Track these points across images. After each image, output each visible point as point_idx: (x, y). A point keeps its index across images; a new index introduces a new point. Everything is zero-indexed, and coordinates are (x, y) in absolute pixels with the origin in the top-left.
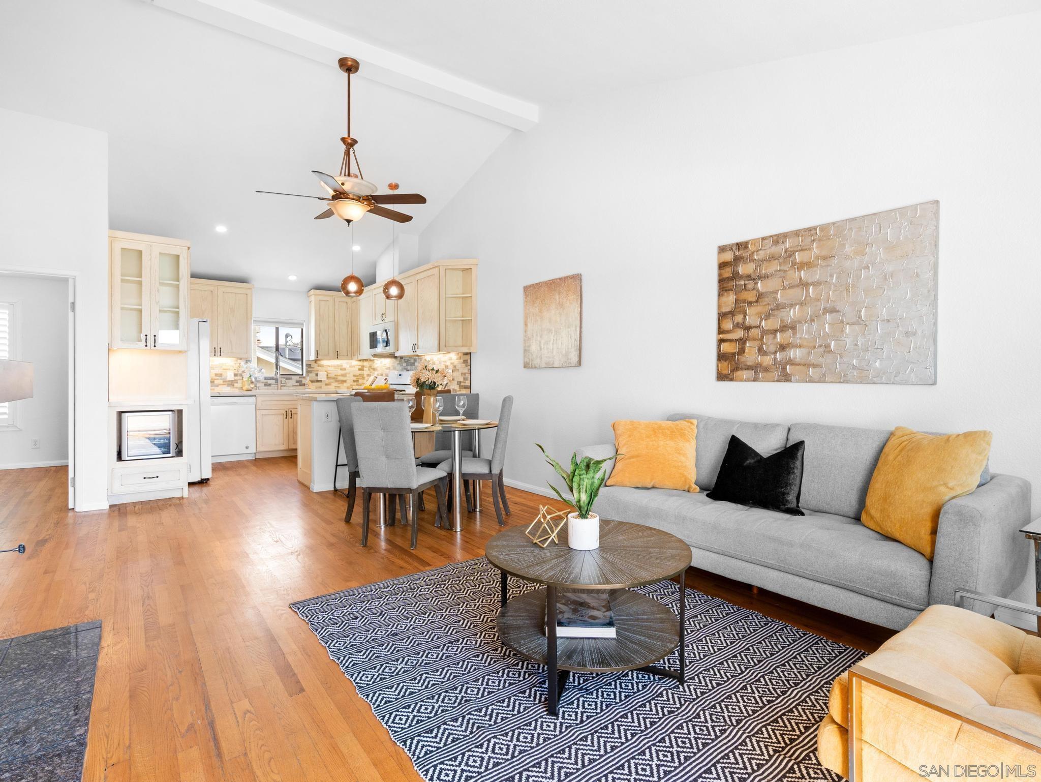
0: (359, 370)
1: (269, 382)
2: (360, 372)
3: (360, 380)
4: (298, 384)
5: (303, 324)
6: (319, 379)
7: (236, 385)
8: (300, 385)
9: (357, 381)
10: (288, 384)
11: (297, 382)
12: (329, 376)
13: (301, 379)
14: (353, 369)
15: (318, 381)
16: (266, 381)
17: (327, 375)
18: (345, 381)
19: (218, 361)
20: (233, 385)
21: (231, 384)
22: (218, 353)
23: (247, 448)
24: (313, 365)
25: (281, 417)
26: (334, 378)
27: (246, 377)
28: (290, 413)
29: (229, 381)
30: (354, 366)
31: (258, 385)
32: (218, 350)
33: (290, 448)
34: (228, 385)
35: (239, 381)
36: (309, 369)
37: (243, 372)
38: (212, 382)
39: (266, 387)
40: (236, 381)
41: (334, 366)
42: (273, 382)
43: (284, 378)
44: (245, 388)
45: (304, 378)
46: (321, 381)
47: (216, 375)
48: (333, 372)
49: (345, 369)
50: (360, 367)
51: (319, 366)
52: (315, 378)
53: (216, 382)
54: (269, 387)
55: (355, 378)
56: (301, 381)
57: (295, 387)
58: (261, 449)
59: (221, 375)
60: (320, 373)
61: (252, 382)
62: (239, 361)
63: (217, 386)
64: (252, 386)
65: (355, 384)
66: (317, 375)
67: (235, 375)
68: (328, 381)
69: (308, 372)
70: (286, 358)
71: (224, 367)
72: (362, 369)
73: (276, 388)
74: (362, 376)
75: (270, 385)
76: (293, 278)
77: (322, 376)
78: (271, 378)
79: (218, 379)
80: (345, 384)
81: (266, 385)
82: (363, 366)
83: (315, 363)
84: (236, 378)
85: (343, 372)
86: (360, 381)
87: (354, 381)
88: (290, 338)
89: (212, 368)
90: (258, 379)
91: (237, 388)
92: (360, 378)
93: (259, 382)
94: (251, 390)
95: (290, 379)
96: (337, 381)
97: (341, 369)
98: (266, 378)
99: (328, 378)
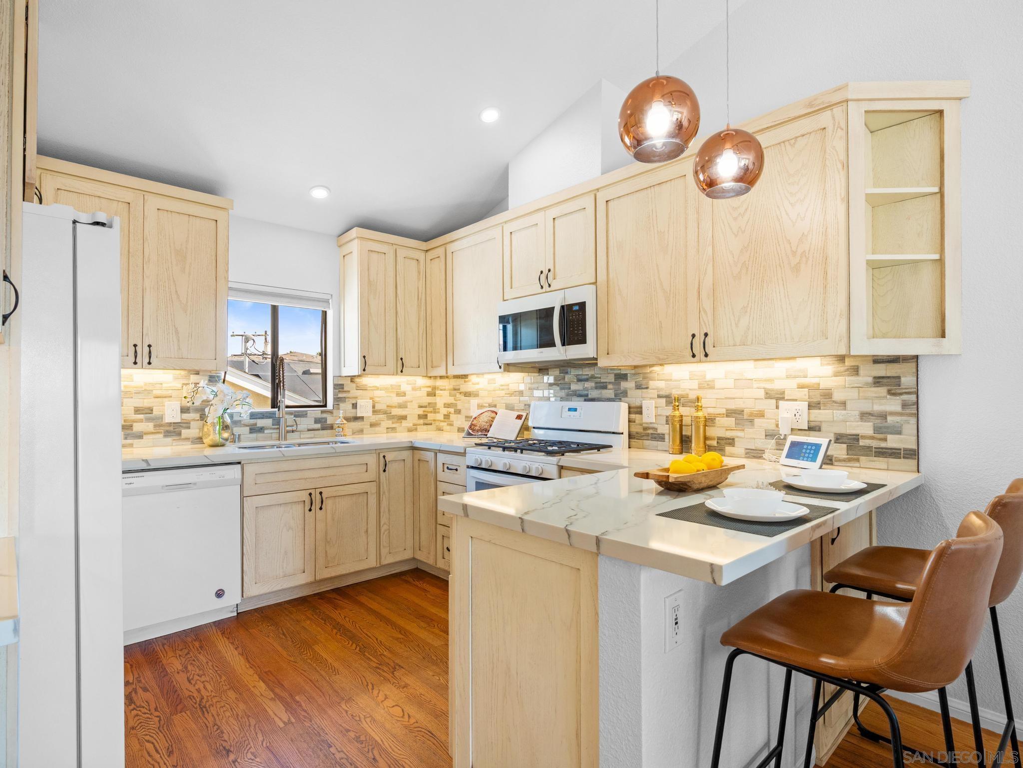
0: (429, 394)
1: (260, 423)
2: (431, 399)
3: (429, 415)
4: (318, 426)
5: (327, 301)
6: (359, 415)
7: (185, 433)
8: (323, 429)
9: (425, 416)
10: (300, 428)
11: (317, 421)
12: (376, 408)
13: (324, 415)
14: (418, 393)
15: (356, 418)
16: (253, 421)
17: (374, 407)
18: (404, 418)
19: (140, 377)
20: (180, 434)
21: (173, 431)
22: (143, 358)
23: (220, 594)
24: (348, 385)
25: (300, 507)
26: (385, 413)
27: (213, 415)
28: (318, 496)
29: (170, 424)
30: (420, 389)
31: (237, 430)
32: (143, 351)
33: (318, 578)
34: (167, 434)
35: (193, 424)
36: (340, 395)
37: (207, 403)
38: (127, 427)
39: (254, 435)
40: (187, 425)
41: (385, 389)
42: (268, 422)
43: (291, 413)
44: (207, 441)
45: (330, 412)
46: (362, 418)
47: (138, 411)
48: (385, 399)
49: (404, 394)
50: (430, 389)
51: (358, 388)
52: (351, 413)
53: (137, 428)
54: (260, 435)
55: (421, 411)
56: (326, 419)
57: (311, 434)
58: (253, 590)
59: (150, 410)
60: (360, 402)
61: (226, 427)
62: (194, 378)
63: (140, 436)
64: (226, 435)
65: (422, 421)
66: (355, 406)
67: (184, 410)
68: (374, 418)
69: (338, 400)
70: (245, 372)
71: (157, 392)
72: (432, 394)
73: (275, 436)
74: (432, 405)
75: (261, 430)
76: (320, 194)
77: (365, 409)
78: (263, 416)
79: (141, 421)
80: (405, 424)
81: (254, 430)
82: (434, 388)
83: (352, 381)
84: (186, 416)
85: (401, 400)
86: (431, 416)
87: (420, 417)
88: (251, 342)
89: (126, 394)
90: (236, 418)
91: (187, 439)
92: (431, 409)
93: (236, 423)
94: (223, 445)
95: (304, 415)
96: (391, 417)
97: (398, 395)
98: (253, 416)
99: (375, 412)
